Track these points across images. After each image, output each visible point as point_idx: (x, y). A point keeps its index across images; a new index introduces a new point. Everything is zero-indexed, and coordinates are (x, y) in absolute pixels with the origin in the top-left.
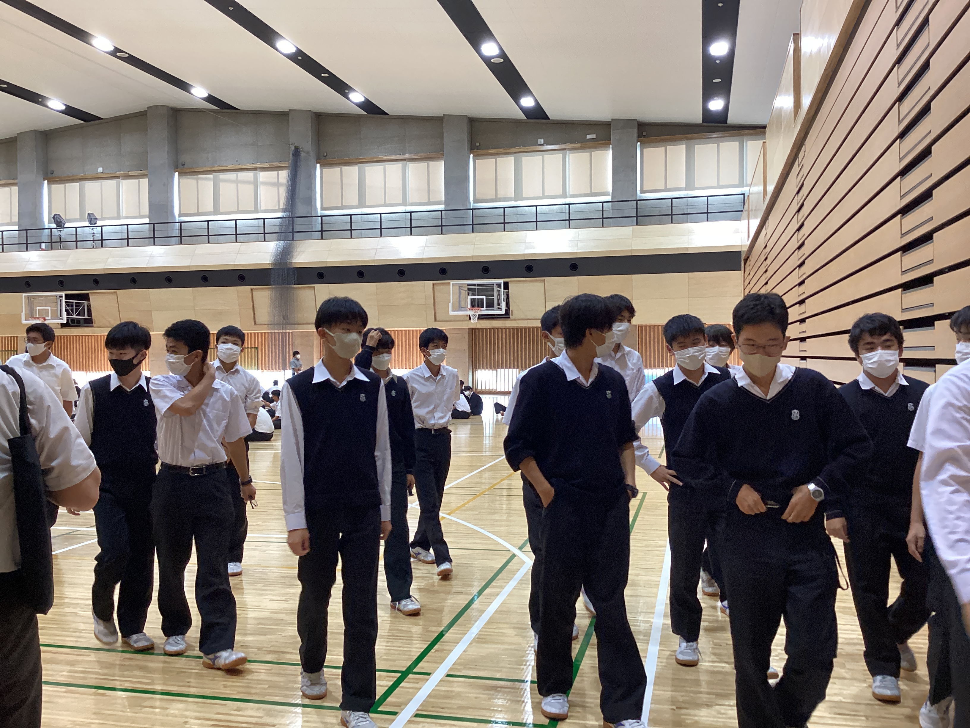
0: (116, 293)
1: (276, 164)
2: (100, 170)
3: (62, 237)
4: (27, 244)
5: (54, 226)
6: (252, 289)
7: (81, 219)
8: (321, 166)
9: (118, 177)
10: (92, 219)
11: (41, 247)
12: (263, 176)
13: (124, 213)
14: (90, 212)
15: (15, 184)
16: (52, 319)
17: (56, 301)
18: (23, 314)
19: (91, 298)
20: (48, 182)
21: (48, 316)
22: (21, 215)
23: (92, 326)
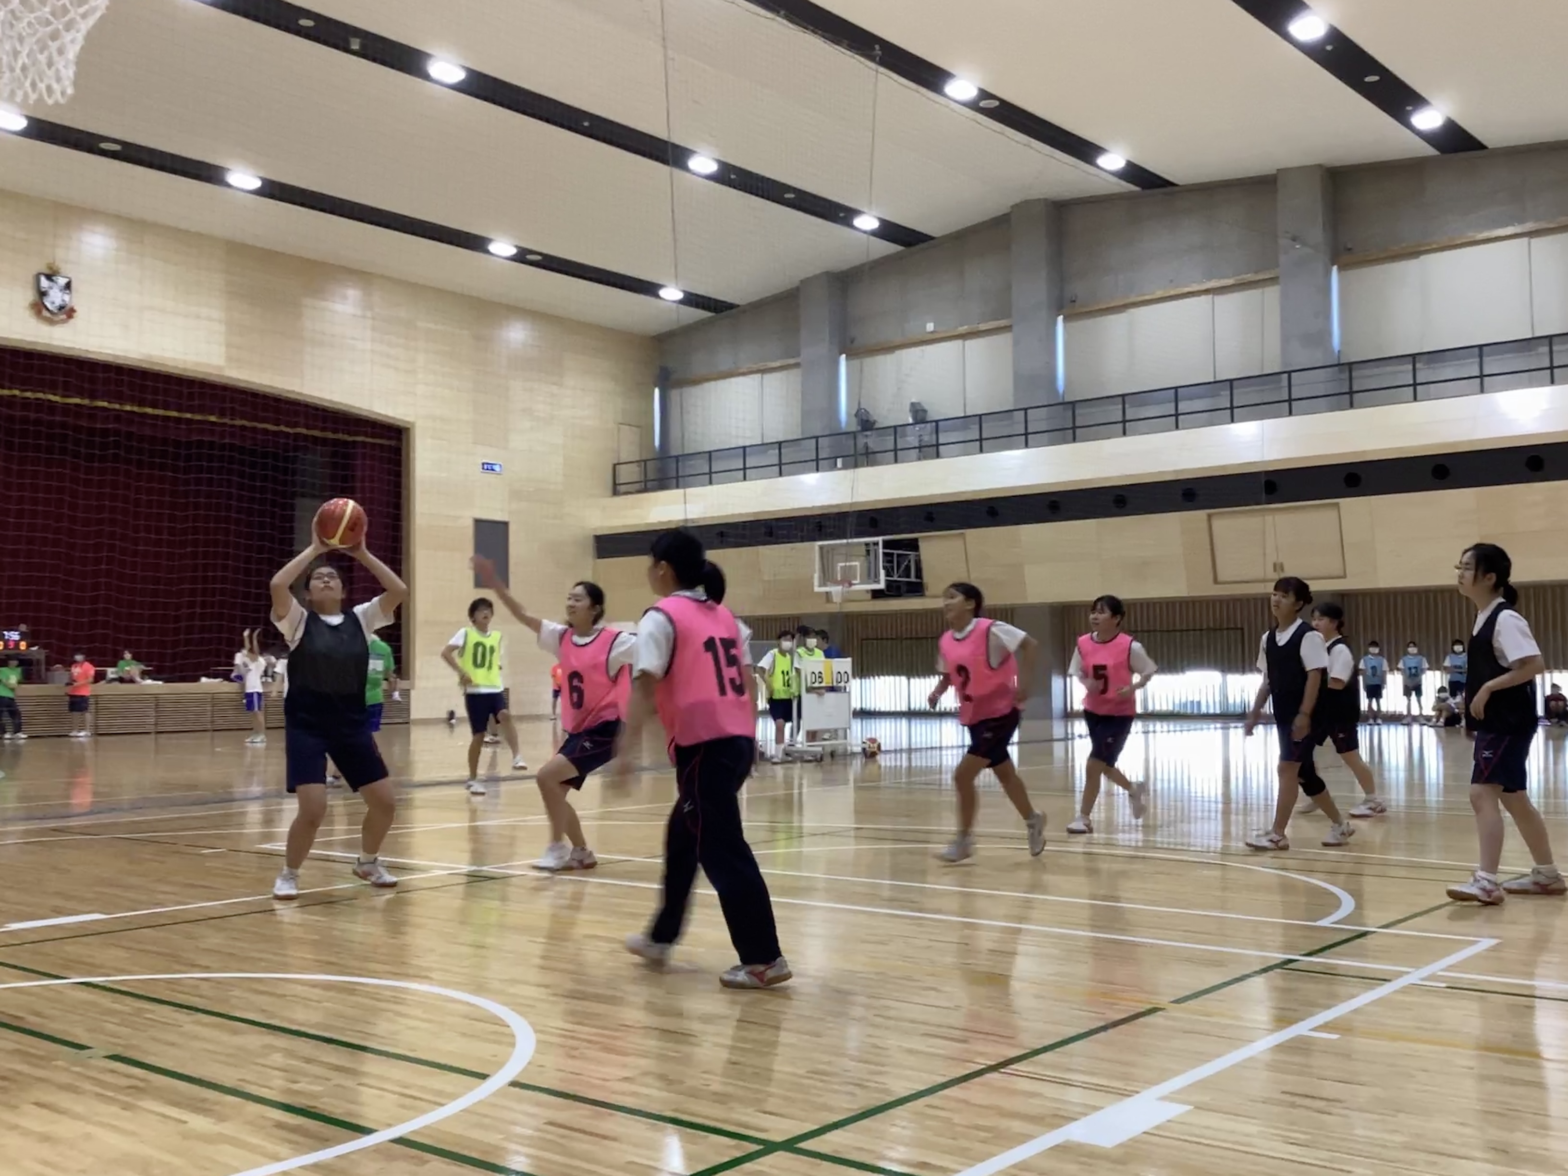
0: (962, 534)
2: (930, 327)
3: (871, 445)
4: (817, 460)
5: (857, 428)
6: (1210, 517)
8: (1342, 270)
9: (960, 337)
10: (918, 412)
11: (837, 465)
12: (1225, 303)
14: (914, 400)
15: (797, 365)
16: (861, 583)
17: (868, 552)
18: (816, 576)
19: (922, 545)
20: (847, 356)
21: (855, 578)
22: (806, 415)
23: (922, 596)
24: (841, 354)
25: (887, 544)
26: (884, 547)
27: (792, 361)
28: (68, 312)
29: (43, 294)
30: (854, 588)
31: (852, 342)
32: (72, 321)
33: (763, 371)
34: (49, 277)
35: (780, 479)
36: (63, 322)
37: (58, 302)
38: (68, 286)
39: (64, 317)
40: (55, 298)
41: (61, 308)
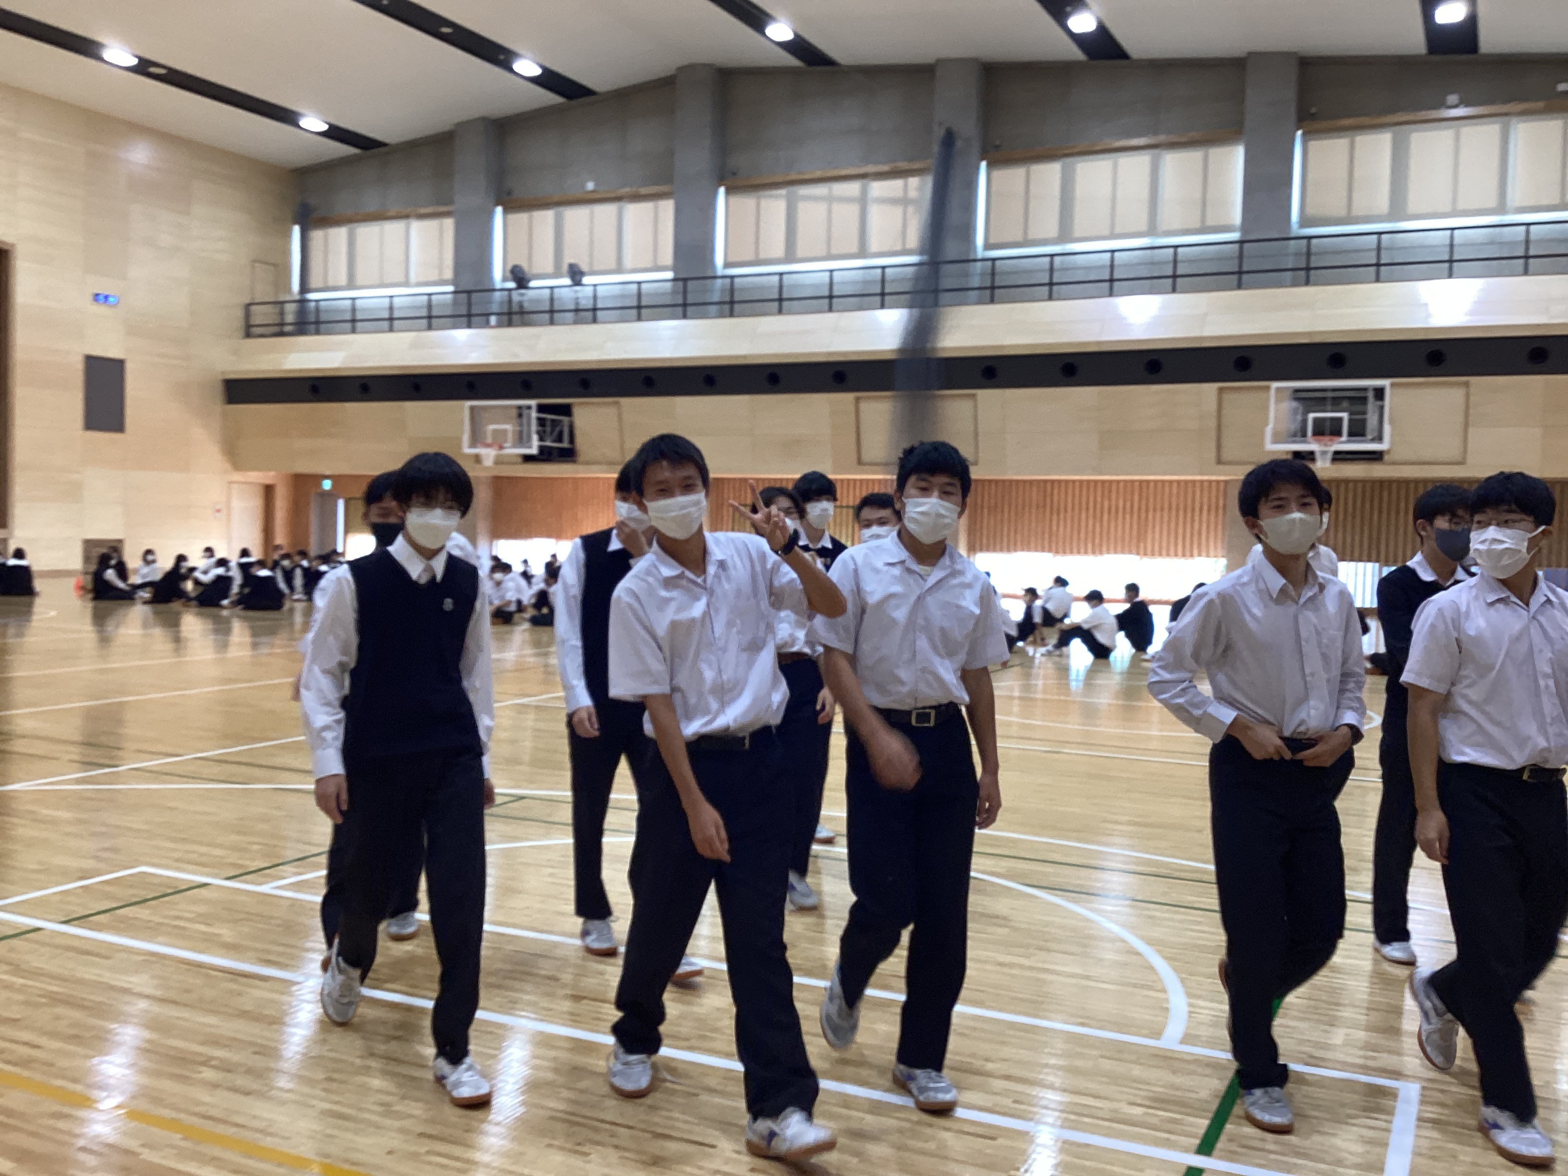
0: (617, 403)
1: (904, 165)
2: (590, 186)
3: (526, 305)
4: (469, 315)
5: (512, 285)
6: (858, 400)
7: (557, 275)
8: (989, 166)
9: (618, 199)
10: (576, 275)
11: (489, 322)
12: (879, 188)
13: (628, 263)
14: (572, 261)
15: (449, 213)
16: (514, 446)
17: (520, 416)
18: (466, 438)
19: (576, 411)
20: (502, 208)
21: (507, 442)
23: (574, 462)
24: (497, 205)
25: (541, 408)
26: (538, 411)
27: (444, 208)
30: (506, 451)
31: (509, 193)
33: (410, 217)
35: (430, 333)
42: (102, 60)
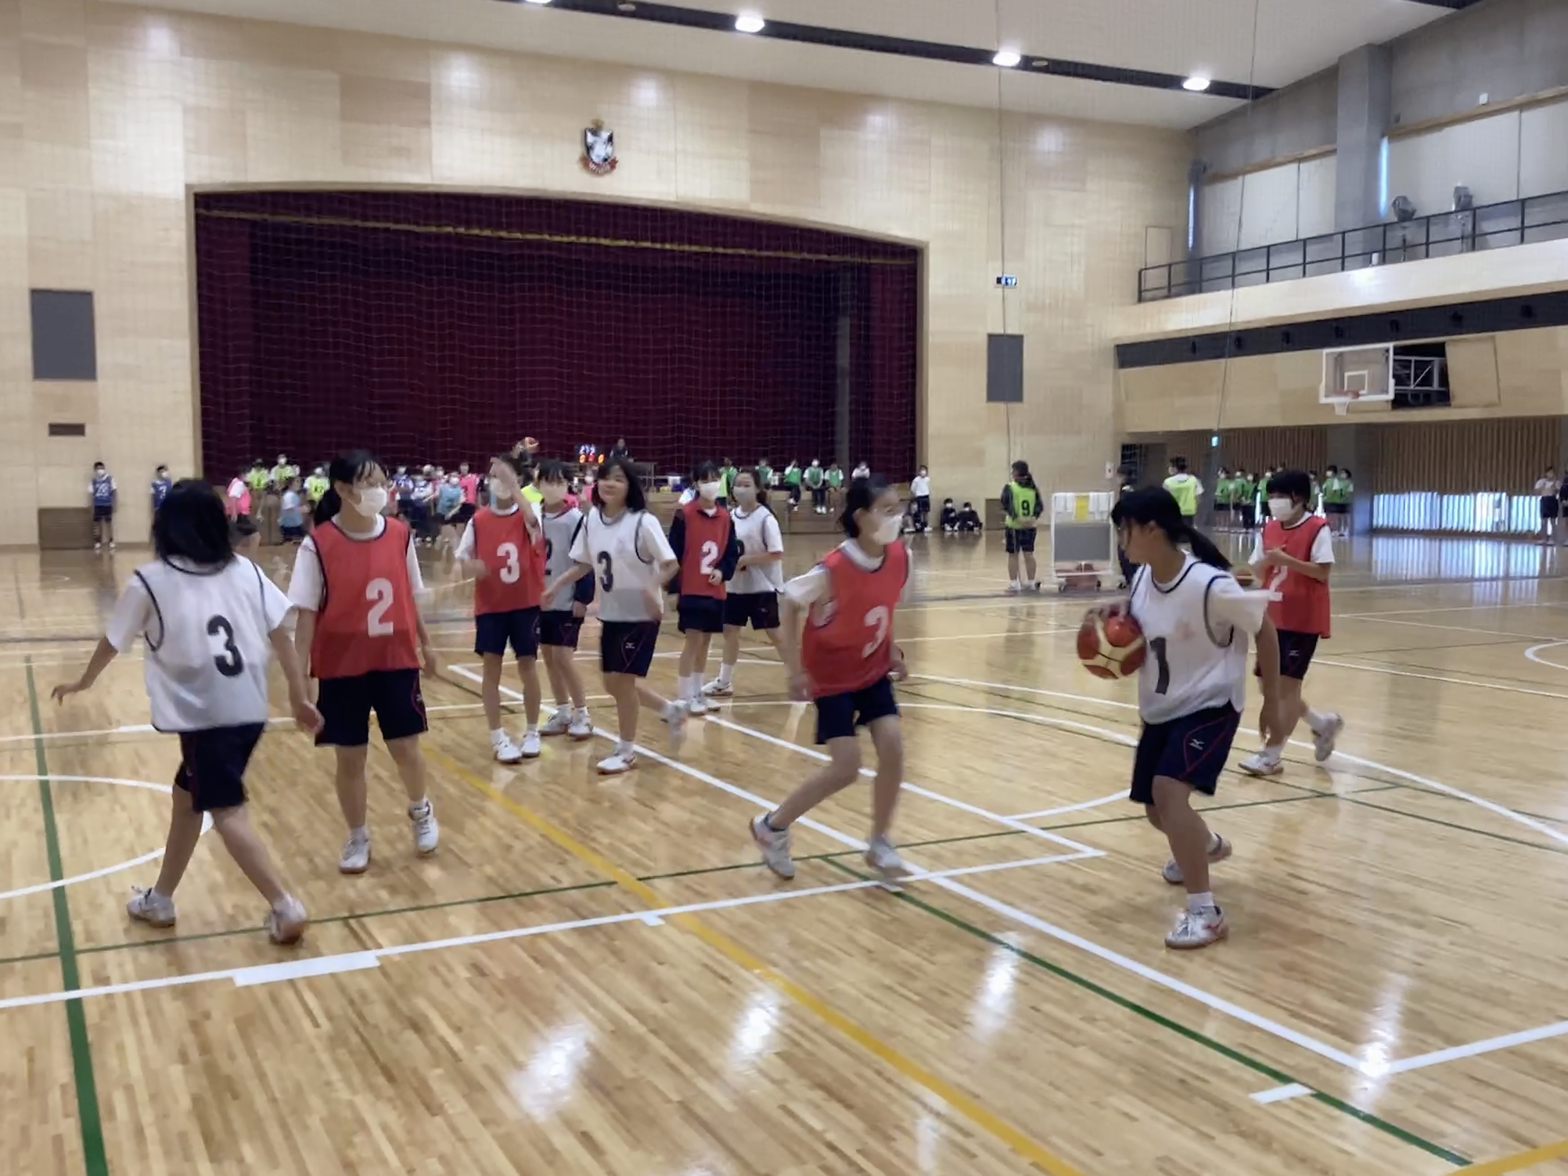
0: (1493, 337)
2: (1484, 98)
3: (1409, 237)
4: (1343, 258)
5: (1394, 218)
9: (1515, 108)
10: (1462, 199)
11: (1371, 261)
14: (1460, 184)
15: (1333, 152)
16: (1369, 393)
18: (1323, 386)
19: (1449, 350)
20: (1389, 139)
21: (1363, 388)
22: (1340, 206)
23: (1450, 405)
24: (1383, 136)
25: (1398, 351)
26: (1395, 354)
27: (1328, 147)
28: (610, 163)
29: (589, 148)
30: (1361, 399)
31: (1397, 120)
32: (615, 171)
33: (1300, 160)
34: (595, 132)
35: (1304, 280)
36: (606, 172)
37: (603, 154)
38: (610, 139)
39: (608, 167)
40: (600, 151)
41: (605, 160)
42: (993, 65)
